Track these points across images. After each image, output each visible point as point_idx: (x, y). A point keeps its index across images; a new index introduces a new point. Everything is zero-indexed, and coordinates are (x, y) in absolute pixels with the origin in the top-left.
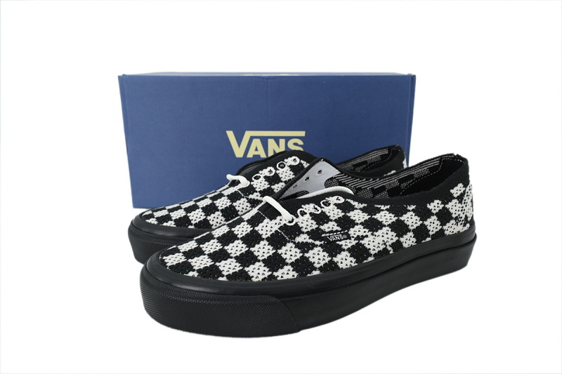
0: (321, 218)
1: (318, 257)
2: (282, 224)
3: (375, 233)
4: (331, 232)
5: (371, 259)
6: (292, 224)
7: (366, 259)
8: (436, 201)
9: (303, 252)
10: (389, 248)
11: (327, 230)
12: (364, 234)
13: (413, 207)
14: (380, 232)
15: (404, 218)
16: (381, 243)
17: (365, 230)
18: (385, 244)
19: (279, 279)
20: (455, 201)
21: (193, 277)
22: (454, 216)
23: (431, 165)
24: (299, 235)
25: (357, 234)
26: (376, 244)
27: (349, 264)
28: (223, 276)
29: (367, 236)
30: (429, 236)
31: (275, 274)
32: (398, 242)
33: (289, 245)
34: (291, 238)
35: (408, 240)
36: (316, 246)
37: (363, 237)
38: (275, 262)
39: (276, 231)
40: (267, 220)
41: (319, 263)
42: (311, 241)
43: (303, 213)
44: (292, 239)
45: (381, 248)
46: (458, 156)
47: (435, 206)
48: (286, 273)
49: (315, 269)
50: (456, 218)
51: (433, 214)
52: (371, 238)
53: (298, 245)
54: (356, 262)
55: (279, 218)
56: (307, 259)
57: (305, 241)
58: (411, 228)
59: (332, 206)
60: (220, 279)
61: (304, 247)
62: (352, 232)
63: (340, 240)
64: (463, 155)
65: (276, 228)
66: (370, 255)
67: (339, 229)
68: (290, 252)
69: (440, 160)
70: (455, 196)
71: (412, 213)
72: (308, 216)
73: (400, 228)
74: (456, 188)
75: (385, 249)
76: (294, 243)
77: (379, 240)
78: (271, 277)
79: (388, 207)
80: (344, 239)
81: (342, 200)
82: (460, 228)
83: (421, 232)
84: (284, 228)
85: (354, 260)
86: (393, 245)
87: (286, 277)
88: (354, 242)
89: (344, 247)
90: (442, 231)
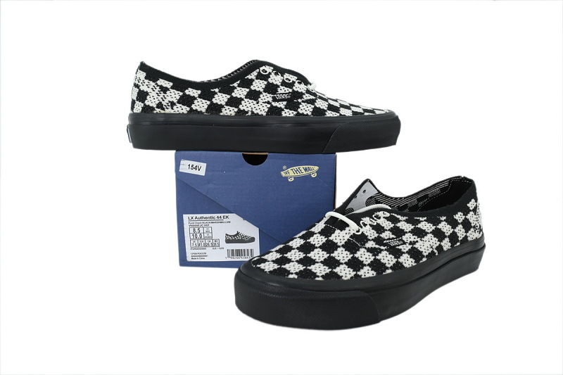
0: (379, 229)
1: (386, 258)
2: (352, 234)
3: (423, 239)
4: (389, 239)
5: (424, 259)
6: (360, 233)
7: (421, 259)
8: (460, 213)
9: (374, 255)
10: (436, 251)
11: (386, 238)
12: (415, 240)
13: (445, 218)
14: (426, 238)
15: (440, 226)
16: (429, 246)
17: (415, 237)
18: (432, 247)
19: (363, 277)
20: (472, 213)
21: (294, 279)
22: (473, 225)
23: (442, 186)
24: (367, 242)
25: (409, 240)
26: (425, 247)
27: (411, 263)
28: (318, 277)
29: (417, 241)
30: (458, 241)
31: (359, 273)
32: (440, 245)
33: (362, 250)
34: (361, 244)
35: (446, 244)
36: (383, 250)
37: (415, 243)
38: (355, 264)
39: (348, 239)
40: (337, 231)
41: (389, 264)
42: (377, 246)
43: (365, 225)
44: (363, 245)
45: (430, 251)
46: (465, 178)
47: (459, 217)
48: (367, 272)
49: (387, 268)
50: (474, 227)
51: (459, 224)
52: (420, 243)
53: (369, 250)
54: (415, 262)
55: (347, 228)
56: (379, 260)
57: (373, 246)
58: (447, 235)
59: (382, 219)
60: (317, 279)
61: (374, 251)
62: (404, 238)
63: (399, 245)
64: (469, 177)
65: (347, 237)
66: (423, 256)
67: (394, 237)
68: (364, 255)
69: (449, 182)
70: (471, 209)
71: (444, 223)
72: (368, 227)
73: (439, 234)
74: (470, 203)
75: (432, 251)
76: (365, 248)
77: (427, 244)
78: (356, 276)
79: (425, 218)
80: (401, 244)
81: (388, 215)
82: (477, 235)
83: (453, 238)
84: (354, 236)
85: (414, 261)
86: (437, 248)
87: (368, 276)
88: (410, 247)
89: (403, 250)
90: (466, 237)
